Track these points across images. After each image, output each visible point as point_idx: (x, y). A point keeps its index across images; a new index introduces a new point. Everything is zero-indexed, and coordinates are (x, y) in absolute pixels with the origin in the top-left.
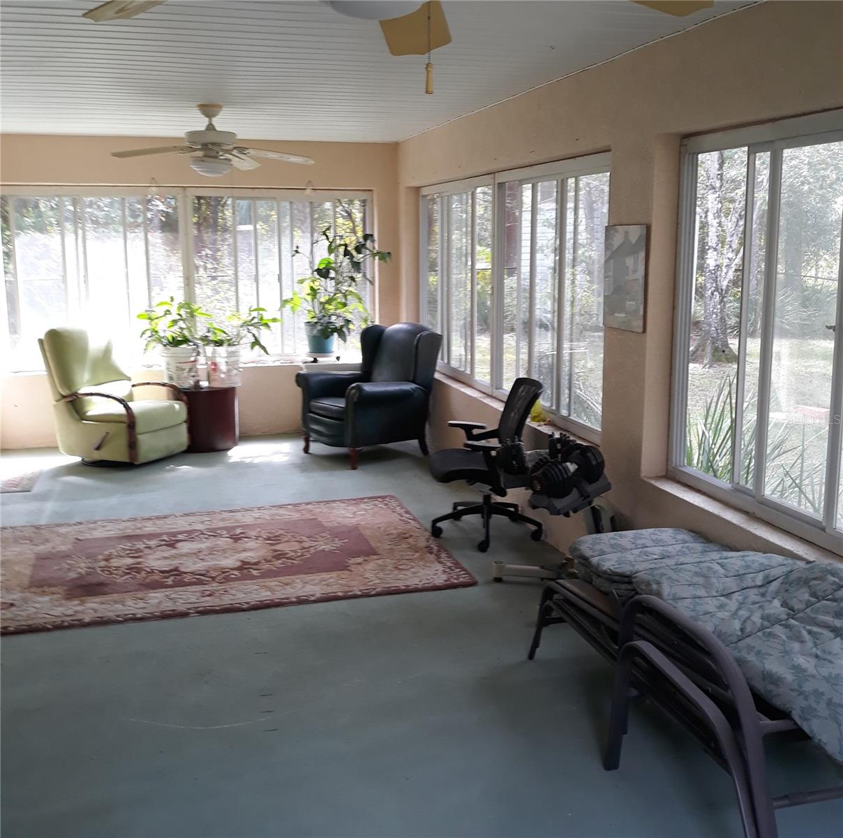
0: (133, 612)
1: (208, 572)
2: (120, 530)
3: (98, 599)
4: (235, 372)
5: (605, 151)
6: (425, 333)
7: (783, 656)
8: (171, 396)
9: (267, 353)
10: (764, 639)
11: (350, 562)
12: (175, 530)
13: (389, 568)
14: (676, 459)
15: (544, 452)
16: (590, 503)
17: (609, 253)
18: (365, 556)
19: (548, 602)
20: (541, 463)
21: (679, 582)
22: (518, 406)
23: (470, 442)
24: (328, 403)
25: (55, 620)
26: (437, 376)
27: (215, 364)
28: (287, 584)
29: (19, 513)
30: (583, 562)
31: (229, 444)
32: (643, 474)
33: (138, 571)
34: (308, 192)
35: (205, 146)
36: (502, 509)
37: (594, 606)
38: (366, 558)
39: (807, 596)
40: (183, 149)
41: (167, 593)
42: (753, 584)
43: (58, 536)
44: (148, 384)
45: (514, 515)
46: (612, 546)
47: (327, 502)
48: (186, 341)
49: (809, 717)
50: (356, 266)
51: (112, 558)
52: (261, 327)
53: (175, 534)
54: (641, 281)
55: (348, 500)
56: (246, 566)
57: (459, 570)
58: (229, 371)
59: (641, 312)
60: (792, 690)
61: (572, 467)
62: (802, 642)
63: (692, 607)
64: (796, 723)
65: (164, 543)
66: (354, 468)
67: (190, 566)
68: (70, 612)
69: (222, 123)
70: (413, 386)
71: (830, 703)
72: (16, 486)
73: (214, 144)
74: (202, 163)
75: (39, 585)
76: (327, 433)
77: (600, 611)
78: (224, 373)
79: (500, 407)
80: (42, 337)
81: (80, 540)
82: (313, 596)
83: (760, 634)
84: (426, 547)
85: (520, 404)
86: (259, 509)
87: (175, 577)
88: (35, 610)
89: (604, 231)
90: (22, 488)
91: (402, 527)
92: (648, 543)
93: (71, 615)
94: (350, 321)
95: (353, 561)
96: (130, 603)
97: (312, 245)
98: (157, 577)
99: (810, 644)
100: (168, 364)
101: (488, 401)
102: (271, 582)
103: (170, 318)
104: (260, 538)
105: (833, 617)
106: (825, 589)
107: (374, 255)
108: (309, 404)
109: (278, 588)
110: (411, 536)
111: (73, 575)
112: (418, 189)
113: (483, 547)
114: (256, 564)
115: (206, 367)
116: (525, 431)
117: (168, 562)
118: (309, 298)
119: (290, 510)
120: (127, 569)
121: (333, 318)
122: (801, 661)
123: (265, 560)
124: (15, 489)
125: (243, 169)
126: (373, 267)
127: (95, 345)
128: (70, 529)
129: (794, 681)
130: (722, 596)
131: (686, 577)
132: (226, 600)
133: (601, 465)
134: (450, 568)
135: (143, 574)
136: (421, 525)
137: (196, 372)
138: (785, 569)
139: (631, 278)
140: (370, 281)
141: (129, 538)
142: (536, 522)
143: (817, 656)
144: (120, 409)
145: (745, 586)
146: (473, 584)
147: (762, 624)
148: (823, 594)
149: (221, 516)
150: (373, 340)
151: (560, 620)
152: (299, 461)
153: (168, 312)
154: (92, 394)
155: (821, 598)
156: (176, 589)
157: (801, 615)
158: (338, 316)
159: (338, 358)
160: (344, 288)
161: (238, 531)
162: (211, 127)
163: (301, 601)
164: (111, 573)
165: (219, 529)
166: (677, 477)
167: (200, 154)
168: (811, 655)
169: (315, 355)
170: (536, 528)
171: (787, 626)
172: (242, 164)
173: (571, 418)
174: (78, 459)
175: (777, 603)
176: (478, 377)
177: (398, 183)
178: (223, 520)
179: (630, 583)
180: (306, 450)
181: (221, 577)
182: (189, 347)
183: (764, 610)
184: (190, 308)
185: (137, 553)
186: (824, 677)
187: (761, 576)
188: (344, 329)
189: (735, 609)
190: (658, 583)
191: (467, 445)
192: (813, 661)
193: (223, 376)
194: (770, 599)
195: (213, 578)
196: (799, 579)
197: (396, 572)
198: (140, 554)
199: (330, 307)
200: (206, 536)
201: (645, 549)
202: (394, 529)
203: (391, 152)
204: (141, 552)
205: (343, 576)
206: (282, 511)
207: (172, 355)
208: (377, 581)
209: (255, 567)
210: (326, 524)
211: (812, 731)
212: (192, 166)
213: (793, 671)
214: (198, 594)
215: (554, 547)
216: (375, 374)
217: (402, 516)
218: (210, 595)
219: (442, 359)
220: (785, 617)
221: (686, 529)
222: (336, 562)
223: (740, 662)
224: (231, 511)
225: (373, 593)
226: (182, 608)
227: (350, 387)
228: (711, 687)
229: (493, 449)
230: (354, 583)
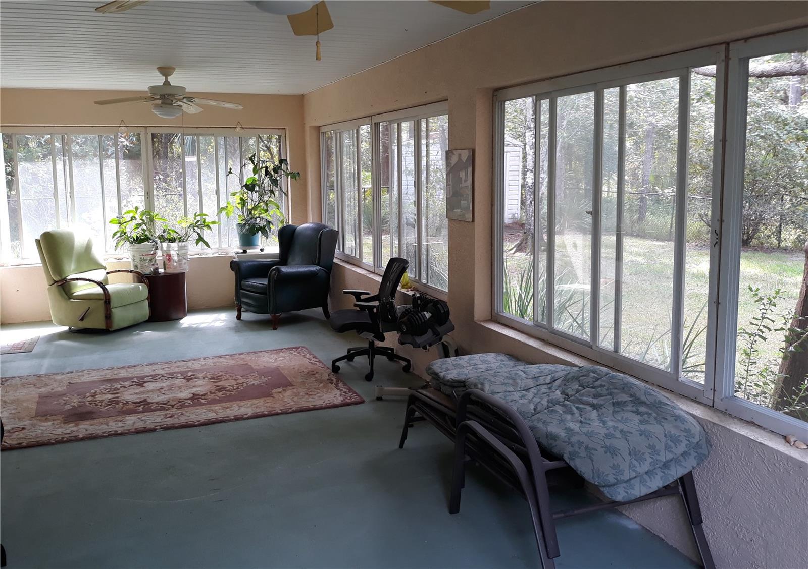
0: (114, 430)
1: (168, 402)
2: (102, 376)
3: (88, 422)
4: (184, 261)
5: (444, 101)
6: (325, 230)
7: (560, 423)
8: (136, 280)
9: (209, 247)
10: (548, 413)
11: (273, 391)
12: (143, 375)
13: (301, 394)
14: (497, 307)
15: (410, 306)
16: (441, 339)
17: (449, 169)
18: (283, 387)
19: (412, 406)
20: (406, 312)
21: (496, 383)
22: (391, 278)
23: (359, 303)
24: (254, 282)
25: (57, 437)
26: (335, 260)
27: (170, 256)
28: (227, 408)
29: (23, 367)
30: (434, 376)
31: (180, 315)
32: (475, 319)
33: (117, 402)
34: (238, 129)
35: (163, 97)
36: (383, 351)
37: (442, 405)
38: (284, 389)
39: (577, 387)
40: (147, 99)
41: (139, 416)
42: (544, 382)
43: (55, 381)
44: (119, 271)
45: (390, 354)
46: (453, 365)
47: (255, 352)
48: (147, 239)
49: (574, 457)
50: (275, 182)
51: (97, 395)
52: (204, 228)
53: (143, 378)
54: (470, 187)
55: (271, 351)
56: (196, 397)
57: (351, 393)
58: (180, 260)
59: (471, 209)
60: (563, 442)
61: (428, 315)
62: (573, 414)
63: (503, 397)
64: (566, 463)
65: (134, 383)
66: (275, 329)
67: (155, 398)
68: (68, 431)
69: (174, 80)
70: (318, 268)
71: (587, 448)
72: (21, 348)
73: (169, 95)
74: (161, 108)
75: (43, 415)
76: (255, 304)
77: (446, 407)
78: (176, 262)
79: (380, 279)
80: (39, 238)
81: (71, 383)
82: (246, 415)
83: (546, 411)
84: (328, 380)
85: (393, 277)
86: (205, 358)
87: (145, 406)
88: (40, 431)
89: (445, 154)
90: (26, 349)
91: (310, 367)
92: (477, 363)
93: (69, 434)
94: (270, 222)
95: (275, 391)
96: (112, 424)
97: (241, 168)
98: (131, 406)
99: (577, 415)
100: (134, 256)
101: (371, 276)
102: (215, 406)
103: (134, 223)
104: (206, 378)
105: (593, 398)
106: (588, 381)
107: (287, 175)
108: (241, 283)
109: (221, 411)
110: (317, 373)
111: (68, 407)
112: (319, 128)
113: (369, 377)
114: (204, 395)
115: (161, 258)
116: (397, 295)
117: (138, 396)
118: (239, 206)
119: (227, 359)
120: (108, 402)
121: (258, 220)
122: (571, 425)
123: (210, 392)
124: (19, 350)
125: (190, 113)
126: (286, 183)
127: (79, 241)
128: (63, 376)
129: (565, 436)
130: (524, 390)
131: (500, 379)
132: (183, 420)
133: (447, 313)
134: (345, 392)
135: (121, 404)
136: (325, 365)
137: (155, 262)
138: (565, 373)
139: (463, 186)
140: (284, 193)
141: (109, 381)
142: (406, 359)
143: (581, 422)
144: (98, 290)
145: (539, 384)
146: (362, 402)
147: (548, 405)
148: (587, 385)
149: (176, 365)
150: (287, 236)
151: (421, 419)
152: (234, 326)
153: (133, 218)
154: (77, 279)
155: (585, 387)
156: (146, 414)
157: (573, 398)
158: (262, 219)
159: (262, 250)
160: (266, 198)
161: (190, 374)
162: (167, 83)
163: (237, 419)
164: (97, 405)
165: (175, 373)
166: (498, 320)
167: (159, 102)
168: (577, 421)
169: (245, 248)
170: (406, 363)
171: (563, 405)
172: (190, 109)
173: (429, 284)
174: (66, 328)
175: (558, 392)
176: (364, 261)
177: (304, 124)
178: (178, 367)
179: (465, 386)
180: (239, 317)
181: (177, 405)
182: (150, 243)
183: (549, 397)
184: (150, 214)
185: (115, 391)
186: (584, 433)
187: (549, 377)
188: (266, 228)
189: (531, 397)
190: (482, 384)
191: (356, 305)
192: (578, 425)
193: (175, 264)
194: (554, 391)
195: (173, 406)
196: (573, 377)
197: (307, 397)
198: (118, 391)
199: (256, 213)
200: (166, 378)
201: (476, 366)
202: (305, 369)
203: (299, 102)
204: (119, 390)
205: (268, 401)
206: (221, 360)
207: (137, 250)
208: (293, 403)
209: (203, 397)
210: (254, 367)
211: (576, 466)
212: (153, 111)
213: (565, 431)
214: (162, 417)
215: (418, 376)
216: (290, 260)
217: (311, 360)
218: (170, 417)
219: (339, 249)
220: (563, 400)
221: (503, 353)
222: (264, 392)
223: (533, 428)
224: (184, 361)
225: (290, 411)
226: (152, 426)
227: (271, 269)
228: (515, 446)
229: (374, 307)
230: (275, 405)
